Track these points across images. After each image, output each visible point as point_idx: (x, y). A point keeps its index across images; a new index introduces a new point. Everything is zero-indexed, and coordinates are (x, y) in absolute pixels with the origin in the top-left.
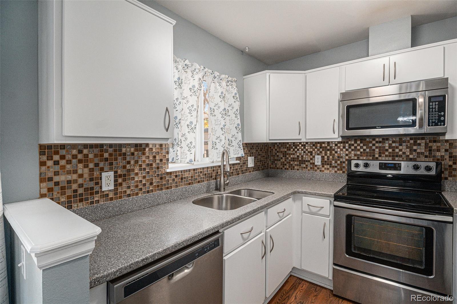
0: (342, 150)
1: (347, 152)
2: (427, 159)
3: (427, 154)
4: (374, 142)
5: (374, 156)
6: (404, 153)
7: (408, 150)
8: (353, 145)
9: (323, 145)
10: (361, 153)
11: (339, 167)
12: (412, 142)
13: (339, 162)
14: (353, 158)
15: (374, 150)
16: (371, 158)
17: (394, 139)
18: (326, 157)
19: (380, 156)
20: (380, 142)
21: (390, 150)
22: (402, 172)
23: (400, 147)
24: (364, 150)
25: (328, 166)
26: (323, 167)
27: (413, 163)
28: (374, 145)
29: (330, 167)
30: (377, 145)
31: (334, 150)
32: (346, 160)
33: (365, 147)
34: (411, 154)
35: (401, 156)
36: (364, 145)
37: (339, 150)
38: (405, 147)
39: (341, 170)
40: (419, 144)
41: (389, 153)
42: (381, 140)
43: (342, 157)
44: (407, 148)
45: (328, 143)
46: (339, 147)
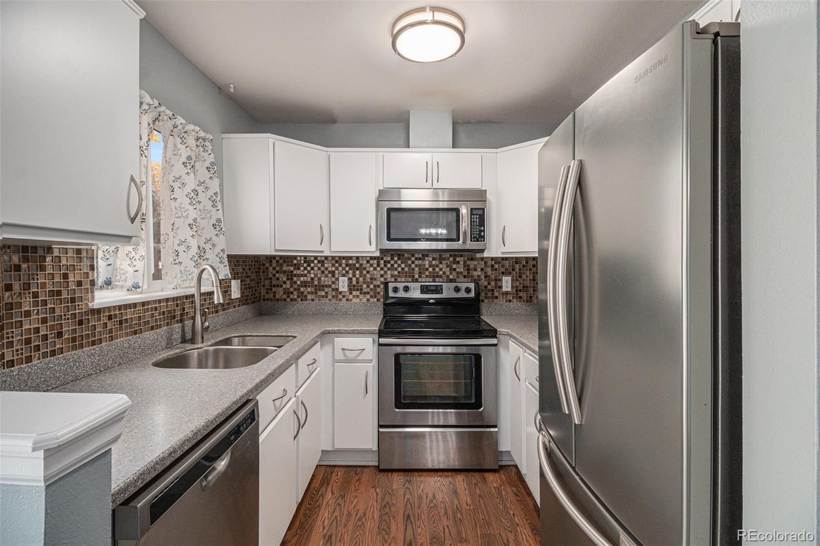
0: (375, 269)
1: (382, 272)
2: (466, 280)
3: (465, 273)
4: (413, 259)
5: (413, 276)
6: (444, 273)
7: (448, 269)
8: (389, 262)
9: (350, 262)
10: (399, 272)
11: (372, 293)
12: (451, 259)
13: (372, 286)
14: (389, 280)
15: (413, 269)
16: (410, 280)
17: (434, 256)
18: (354, 279)
19: (420, 277)
20: (420, 259)
21: (431, 269)
22: (444, 295)
23: (441, 266)
24: (403, 269)
25: (358, 293)
26: (351, 293)
27: (455, 284)
28: (413, 262)
29: (361, 293)
30: (417, 262)
31: (365, 269)
32: (382, 283)
33: (403, 266)
34: (451, 273)
35: (441, 277)
36: (402, 263)
37: (372, 269)
38: (445, 266)
39: (375, 297)
40: (458, 263)
41: (430, 272)
42: (420, 256)
43: (375, 279)
44: (447, 266)
45: (358, 258)
46: (371, 265)
